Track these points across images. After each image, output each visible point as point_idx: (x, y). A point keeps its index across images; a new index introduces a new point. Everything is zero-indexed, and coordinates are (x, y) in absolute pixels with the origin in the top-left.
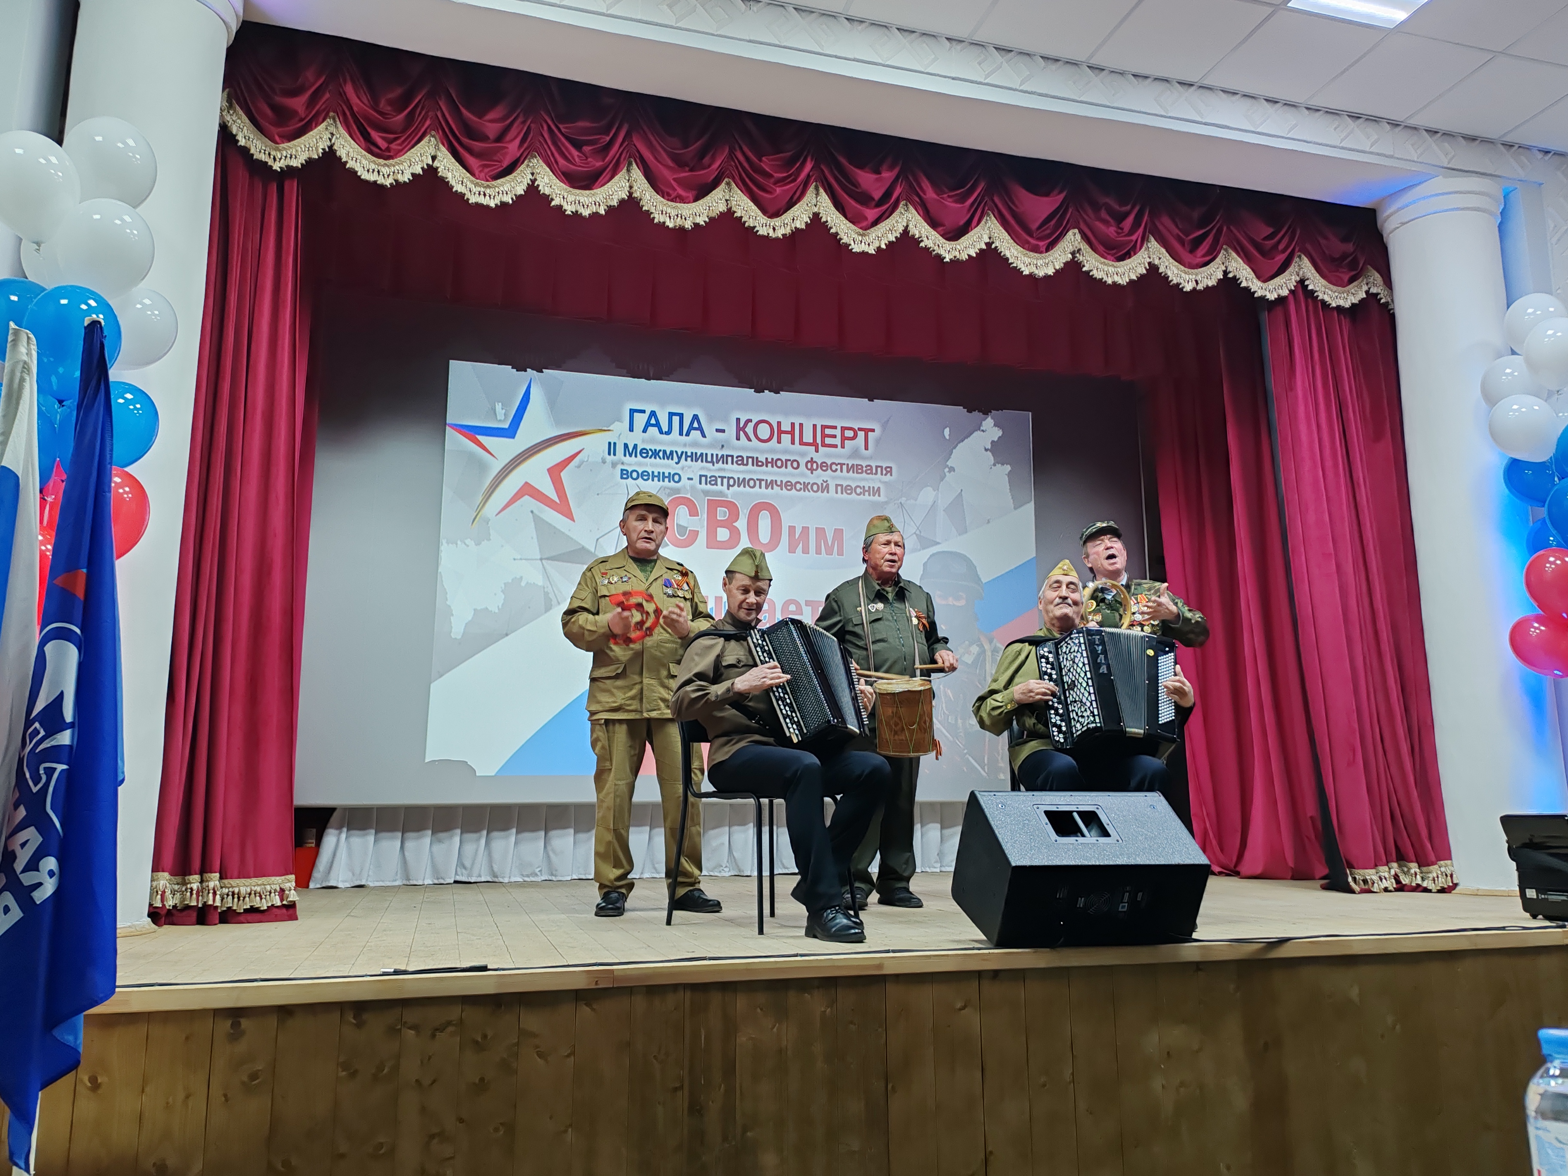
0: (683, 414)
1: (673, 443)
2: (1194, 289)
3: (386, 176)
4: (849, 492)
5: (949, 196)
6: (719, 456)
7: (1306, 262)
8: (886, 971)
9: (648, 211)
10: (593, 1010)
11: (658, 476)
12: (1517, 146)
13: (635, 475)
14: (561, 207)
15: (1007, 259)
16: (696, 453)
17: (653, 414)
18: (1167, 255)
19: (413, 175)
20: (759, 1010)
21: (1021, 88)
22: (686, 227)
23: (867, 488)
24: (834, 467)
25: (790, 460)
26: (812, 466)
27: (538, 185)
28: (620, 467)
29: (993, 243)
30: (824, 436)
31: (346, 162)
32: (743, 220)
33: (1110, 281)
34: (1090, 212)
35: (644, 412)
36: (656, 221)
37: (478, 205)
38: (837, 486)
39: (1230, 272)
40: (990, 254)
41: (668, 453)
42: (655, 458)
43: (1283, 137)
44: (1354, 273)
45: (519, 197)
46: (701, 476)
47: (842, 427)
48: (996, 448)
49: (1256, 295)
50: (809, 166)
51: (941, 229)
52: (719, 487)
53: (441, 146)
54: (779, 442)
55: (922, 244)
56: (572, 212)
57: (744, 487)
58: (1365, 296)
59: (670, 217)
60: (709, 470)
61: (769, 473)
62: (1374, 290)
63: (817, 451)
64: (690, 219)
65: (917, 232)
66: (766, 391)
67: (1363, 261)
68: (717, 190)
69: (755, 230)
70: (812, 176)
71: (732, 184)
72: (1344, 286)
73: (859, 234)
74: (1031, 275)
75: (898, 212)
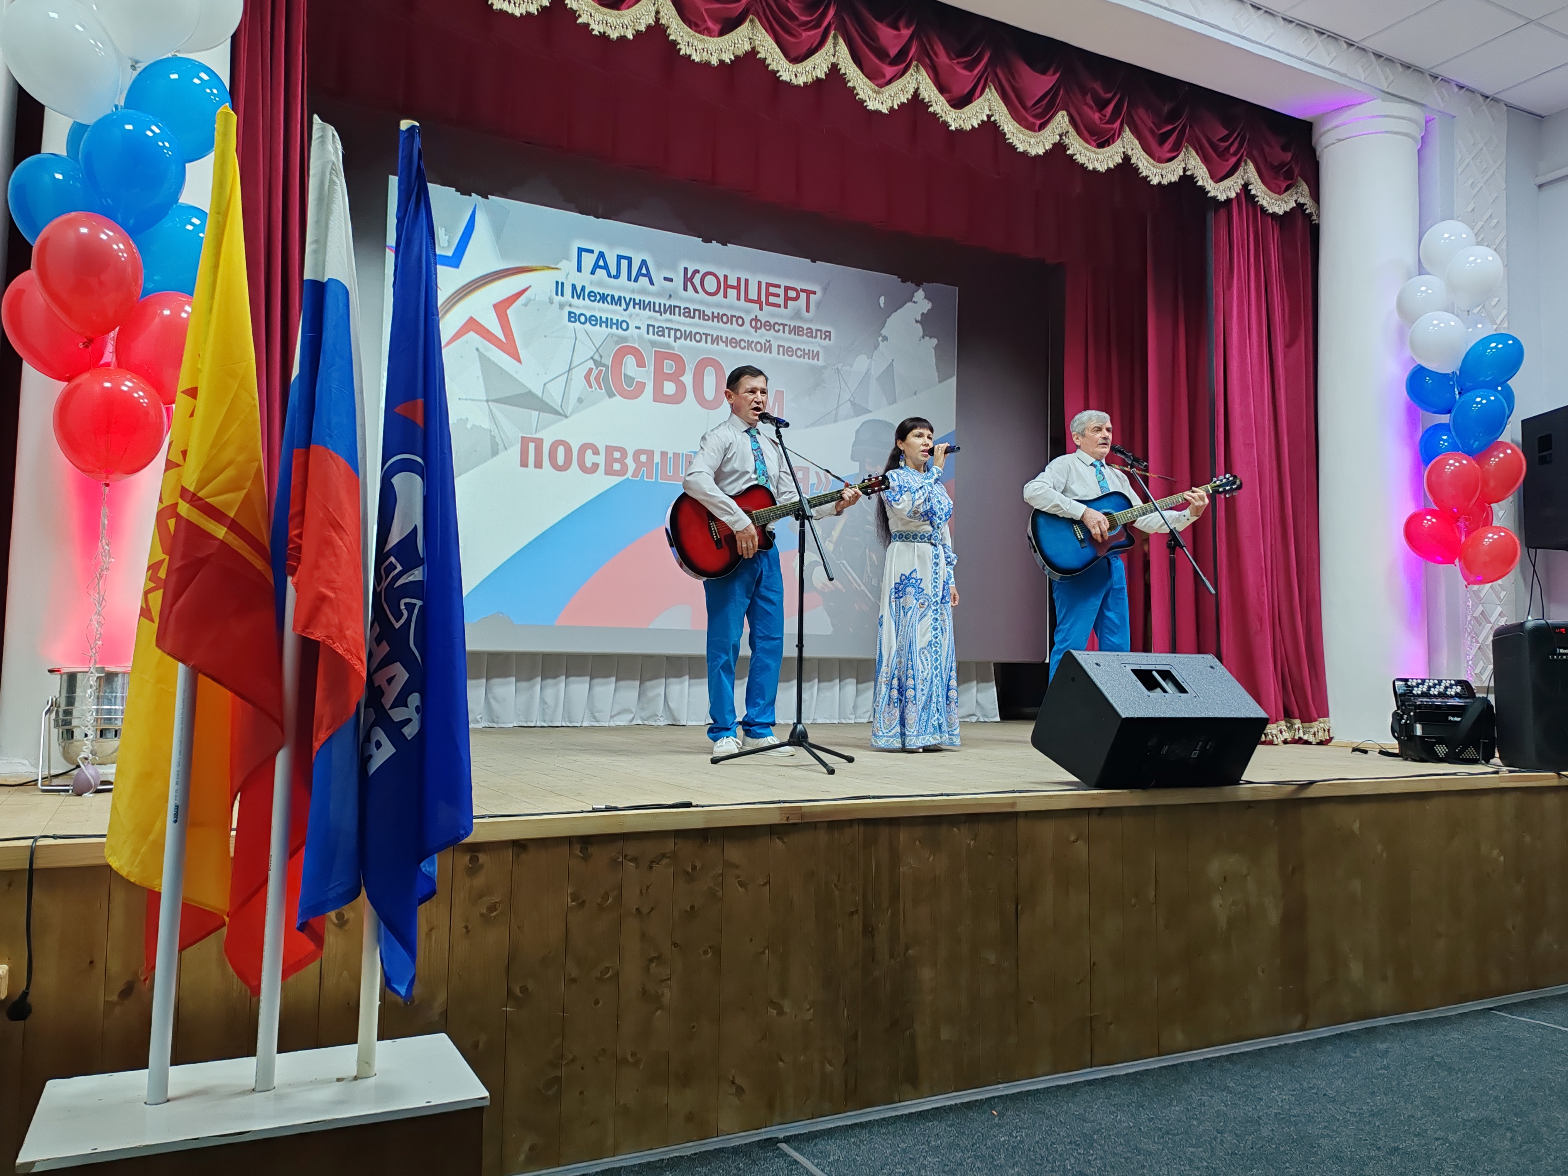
0: (631, 258)
1: (622, 288)
2: (1160, 183)
4: (790, 354)
5: (958, 63)
6: (667, 307)
7: (1251, 167)
8: (1018, 809)
9: (675, 41)
10: (783, 842)
11: (606, 322)
12: (1441, 78)
13: (582, 319)
14: (588, 25)
15: (1005, 134)
16: (644, 301)
17: (601, 255)
18: (1140, 146)
20: (917, 842)
22: (712, 63)
23: (807, 352)
24: (777, 327)
25: (735, 316)
26: (756, 324)
28: (568, 309)
29: (992, 115)
30: (768, 294)
32: (767, 62)
33: (1091, 168)
34: (1078, 95)
35: (592, 252)
36: (682, 52)
37: (502, 12)
38: (779, 346)
39: (1189, 170)
40: (990, 127)
41: (616, 299)
42: (603, 302)
43: (1260, 44)
44: (1290, 182)
45: (543, 8)
46: (648, 326)
47: (785, 287)
48: (925, 321)
49: (1209, 195)
50: (831, 13)
51: (947, 95)
52: (666, 339)
54: (725, 296)
55: (931, 109)
56: (600, 32)
57: (691, 340)
58: (1295, 205)
59: (696, 50)
60: (656, 320)
61: (715, 328)
62: (1302, 200)
63: (761, 309)
64: (717, 55)
65: (926, 96)
66: (714, 242)
67: (1296, 172)
68: (742, 26)
69: (778, 75)
70: (833, 23)
71: (757, 21)
72: (1280, 193)
73: (874, 91)
74: (1024, 154)
75: (911, 71)
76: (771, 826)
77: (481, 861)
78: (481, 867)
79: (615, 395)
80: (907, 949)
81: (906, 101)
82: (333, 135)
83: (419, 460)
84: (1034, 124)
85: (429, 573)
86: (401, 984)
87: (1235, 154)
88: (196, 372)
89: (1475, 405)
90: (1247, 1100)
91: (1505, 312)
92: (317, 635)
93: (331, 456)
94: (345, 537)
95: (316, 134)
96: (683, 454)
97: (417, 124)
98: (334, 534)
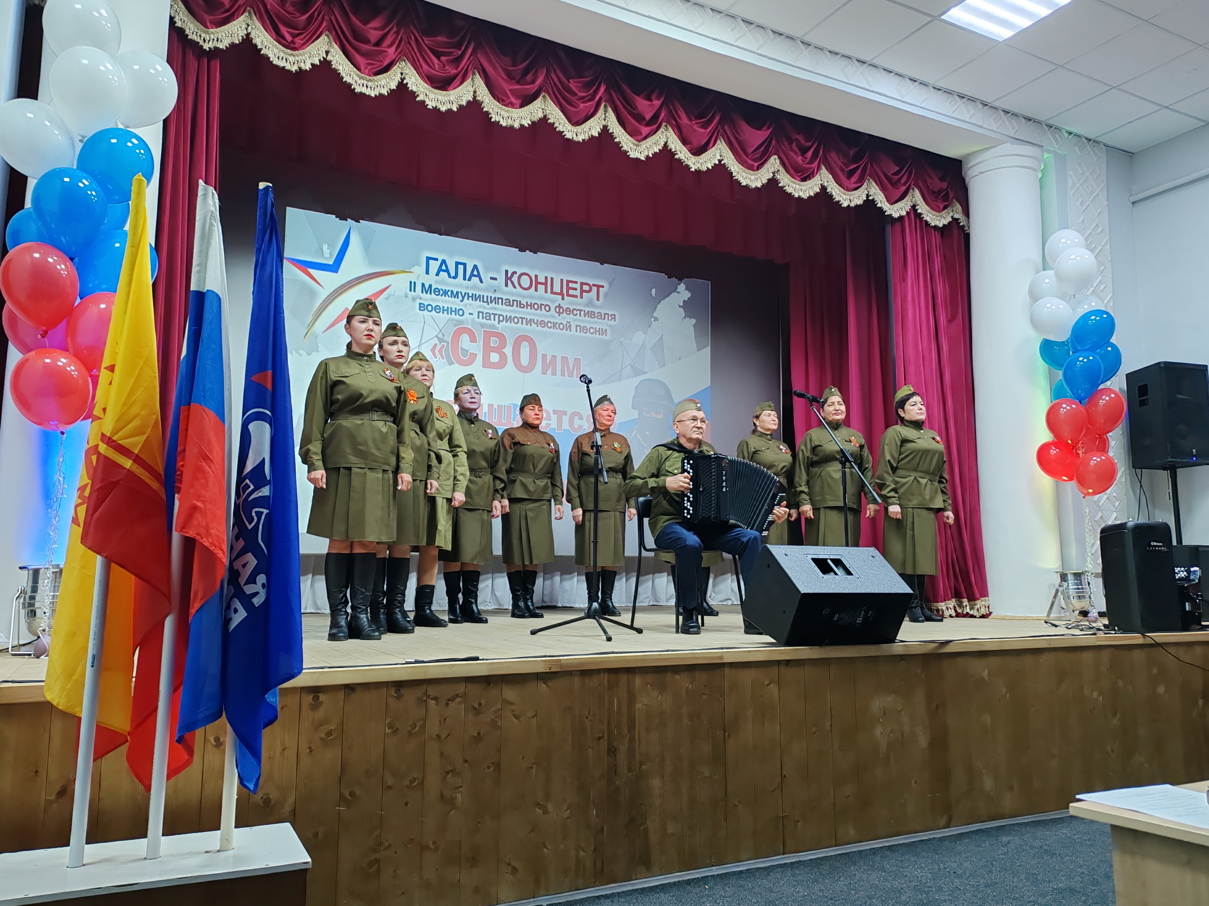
0: (466, 264)
1: (459, 286)
2: (849, 206)
3: (292, 63)
4: (585, 331)
5: (696, 123)
6: (493, 298)
7: (917, 193)
8: (725, 661)
9: (488, 111)
10: (547, 686)
11: (447, 310)
12: (1054, 127)
13: (430, 308)
14: (424, 102)
15: (732, 173)
16: (475, 295)
17: (444, 262)
18: (833, 180)
19: (312, 64)
20: (649, 686)
21: (757, 52)
22: (515, 126)
23: (597, 329)
24: (575, 312)
25: (543, 305)
26: (559, 310)
27: (407, 83)
28: (419, 301)
29: (722, 160)
30: (568, 288)
31: (261, 49)
32: (555, 125)
33: (796, 196)
34: (786, 143)
35: (437, 259)
36: (493, 120)
37: (362, 94)
38: (577, 326)
39: (870, 196)
40: (720, 168)
41: (455, 293)
42: (445, 296)
43: (917, 106)
44: (947, 203)
45: (392, 91)
46: (479, 312)
47: (581, 283)
48: (686, 305)
49: (886, 214)
50: (602, 89)
51: (689, 146)
52: (492, 322)
53: (334, 44)
54: (536, 290)
55: (676, 157)
56: (433, 107)
57: (511, 322)
58: (951, 220)
59: (503, 118)
60: (485, 308)
61: (528, 314)
62: (956, 216)
63: (563, 299)
64: (518, 121)
65: (673, 147)
66: (527, 251)
67: (951, 195)
68: (537, 101)
69: (563, 134)
70: (604, 97)
71: (547, 96)
72: (939, 212)
73: (635, 145)
74: (747, 187)
75: (662, 129)
76: (537, 673)
77: (321, 699)
78: (322, 703)
79: (454, 363)
80: (641, 764)
81: (658, 151)
82: (213, 193)
83: (268, 413)
84: (753, 165)
85: (275, 491)
86: (249, 781)
87: (905, 184)
88: (115, 354)
89: (1078, 363)
90: (896, 877)
91: (1111, 295)
92: (191, 533)
93: (205, 411)
94: (212, 465)
95: (200, 192)
96: (505, 406)
97: (271, 185)
98: (204, 464)
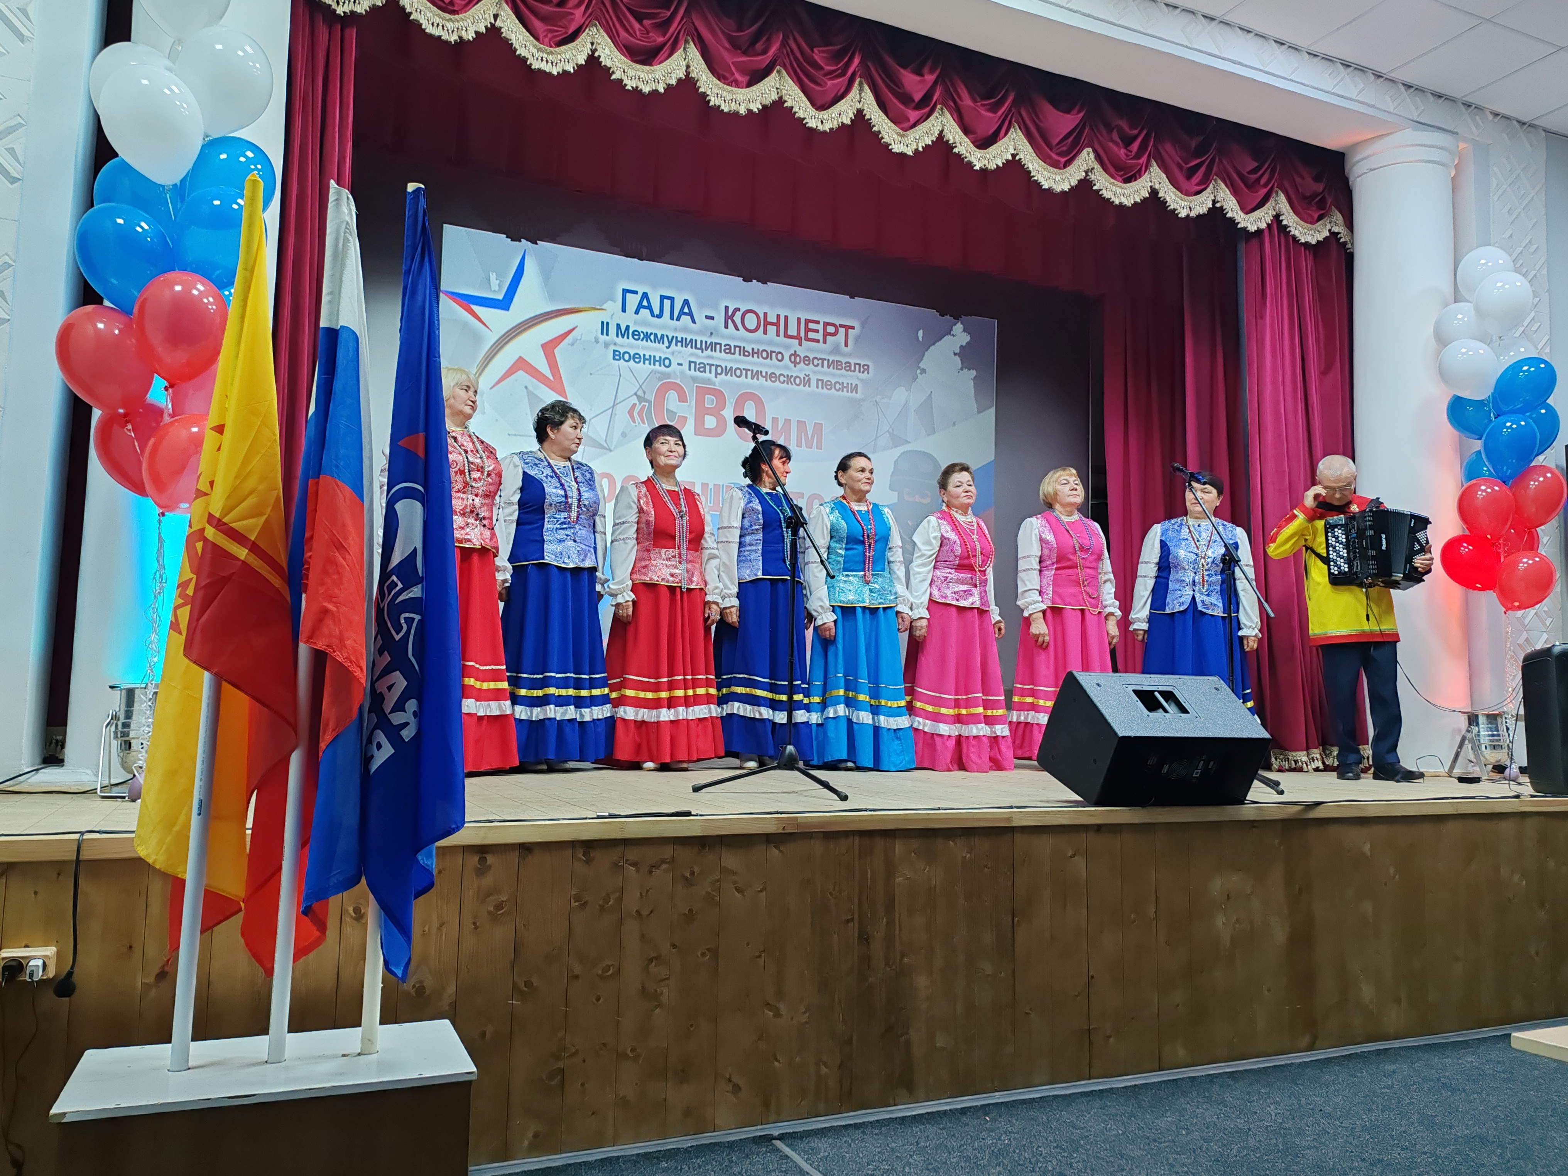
0: (674, 298)
1: (665, 327)
2: (1188, 216)
3: (450, 32)
4: (829, 387)
5: (983, 105)
6: (708, 343)
7: (1282, 197)
8: (1015, 824)
9: (705, 93)
10: (780, 852)
11: (649, 359)
12: (1474, 106)
13: (627, 357)
14: (621, 81)
15: (1030, 172)
16: (686, 339)
17: (645, 295)
18: (1167, 180)
19: (476, 33)
20: (913, 854)
21: (1067, 6)
22: (741, 112)
23: (845, 385)
24: (816, 362)
25: (774, 352)
26: (795, 359)
27: (599, 56)
28: (612, 348)
29: (1017, 154)
30: (807, 330)
31: (411, 13)
32: (794, 110)
33: (1117, 202)
34: (1104, 132)
35: (636, 292)
36: (711, 104)
37: (541, 72)
38: (818, 380)
39: (1218, 202)
40: (1014, 165)
41: (659, 337)
42: (647, 341)
43: (1285, 78)
44: (1322, 212)
45: (580, 66)
46: (690, 362)
47: (824, 322)
48: (964, 353)
49: (1239, 226)
50: (857, 61)
51: (971, 136)
52: (707, 375)
53: (504, 5)
54: (765, 332)
55: (955, 150)
56: (632, 87)
57: (731, 376)
58: (1328, 234)
59: (725, 101)
60: (698, 356)
61: (755, 363)
62: (1336, 229)
63: (800, 345)
64: (744, 105)
65: (951, 138)
66: (754, 281)
67: (1329, 201)
68: (769, 77)
69: (804, 122)
70: (858, 71)
71: (784, 72)
72: (1312, 223)
73: (899, 135)
74: (1050, 190)
75: (936, 114)
76: (767, 835)
77: (489, 862)
78: (490, 867)
80: (903, 956)
81: (930, 143)
82: (348, 198)
84: (1059, 161)
85: (427, 591)
86: (397, 965)
87: (1265, 185)
88: (223, 411)
89: (1505, 430)
90: (1240, 1113)
91: (1547, 336)
92: (321, 645)
93: (338, 486)
94: (348, 557)
95: (332, 197)
97: (423, 186)
98: (337, 554)
